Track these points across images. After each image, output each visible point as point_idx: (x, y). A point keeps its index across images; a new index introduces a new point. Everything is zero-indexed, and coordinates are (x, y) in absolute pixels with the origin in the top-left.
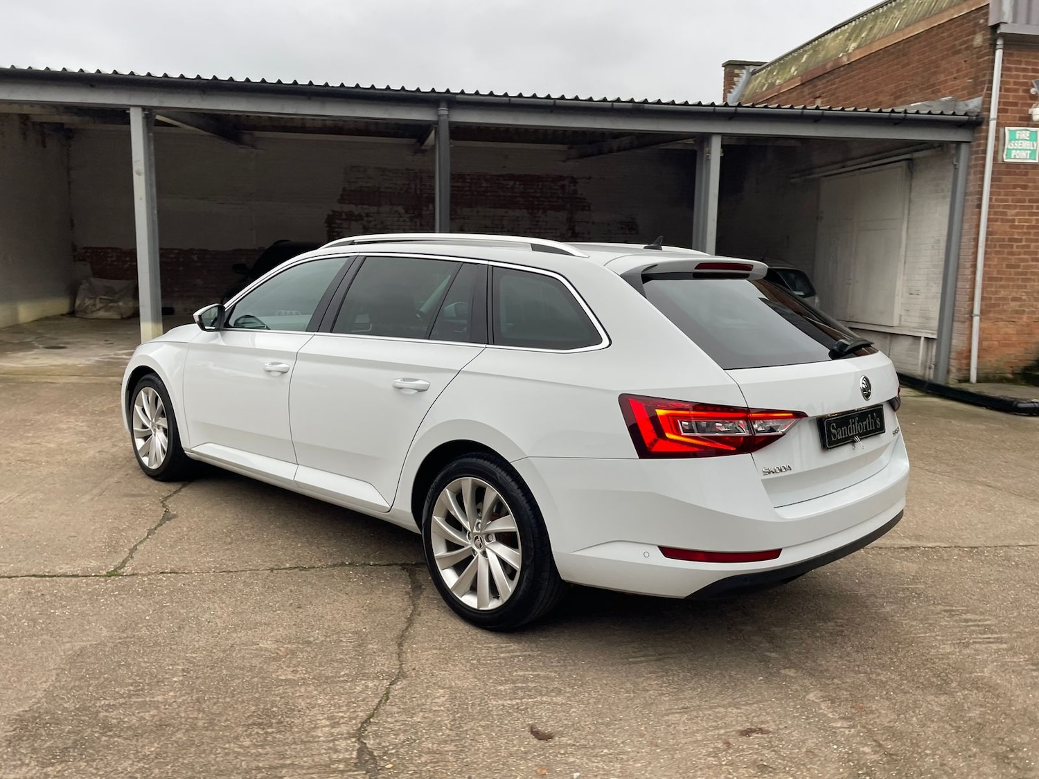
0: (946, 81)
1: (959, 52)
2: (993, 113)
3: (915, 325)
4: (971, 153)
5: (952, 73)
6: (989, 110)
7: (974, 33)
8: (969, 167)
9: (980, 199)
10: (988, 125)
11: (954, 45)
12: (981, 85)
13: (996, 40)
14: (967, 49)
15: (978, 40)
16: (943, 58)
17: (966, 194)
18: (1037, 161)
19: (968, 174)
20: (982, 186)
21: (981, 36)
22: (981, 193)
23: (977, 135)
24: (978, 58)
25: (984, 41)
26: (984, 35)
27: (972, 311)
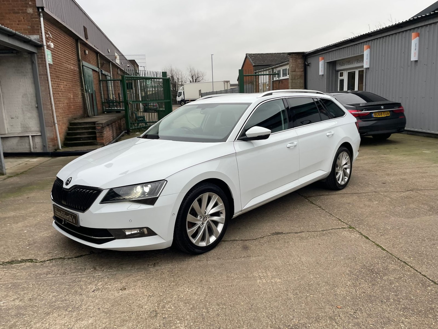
0: (12, 24)
1: (18, 13)
2: (45, 43)
3: (20, 132)
4: (38, 58)
5: (16, 22)
6: (43, 42)
7: (27, 7)
8: (38, 64)
9: (47, 77)
10: (44, 48)
11: (15, 9)
12: (36, 30)
13: (40, 13)
14: (22, 13)
15: (30, 11)
16: (6, 13)
17: (40, 75)
18: (52, 63)
19: (39, 67)
20: (47, 72)
21: (32, 9)
22: (47, 75)
23: (39, 51)
24: (31, 18)
25: (33, 11)
26: (33, 9)
27: (54, 122)
